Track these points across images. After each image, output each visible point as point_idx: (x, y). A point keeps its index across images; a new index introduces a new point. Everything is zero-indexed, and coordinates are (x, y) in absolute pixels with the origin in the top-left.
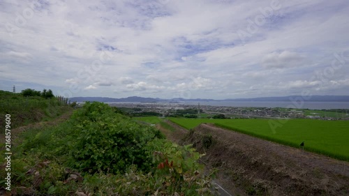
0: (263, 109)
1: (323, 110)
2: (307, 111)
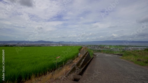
0: (95, 45)
1: (116, 46)
2: (111, 46)
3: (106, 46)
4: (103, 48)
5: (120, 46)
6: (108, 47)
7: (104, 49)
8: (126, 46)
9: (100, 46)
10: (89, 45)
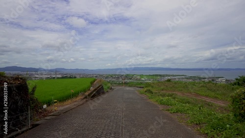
2: (142, 76)
3: (135, 76)
4: (131, 79)
5: (154, 75)
6: (139, 77)
7: (133, 81)
8: (160, 76)
9: (127, 76)
10: (109, 75)
